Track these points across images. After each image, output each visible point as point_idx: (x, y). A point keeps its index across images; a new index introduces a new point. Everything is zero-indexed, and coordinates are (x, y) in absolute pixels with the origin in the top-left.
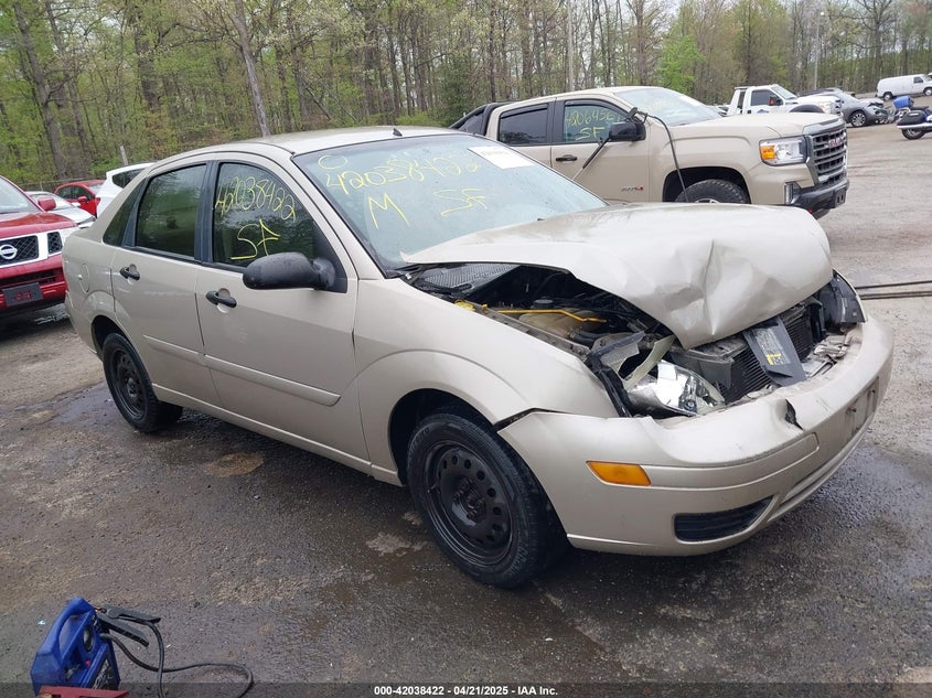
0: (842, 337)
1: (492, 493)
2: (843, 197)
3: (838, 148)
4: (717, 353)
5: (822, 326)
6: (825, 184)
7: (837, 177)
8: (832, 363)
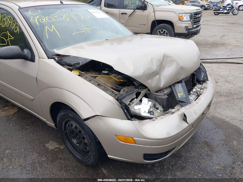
0: (201, 85)
1: (84, 138)
2: (199, 32)
3: (200, 17)
4: (162, 93)
5: (196, 80)
6: (195, 27)
7: (198, 26)
8: (198, 96)
